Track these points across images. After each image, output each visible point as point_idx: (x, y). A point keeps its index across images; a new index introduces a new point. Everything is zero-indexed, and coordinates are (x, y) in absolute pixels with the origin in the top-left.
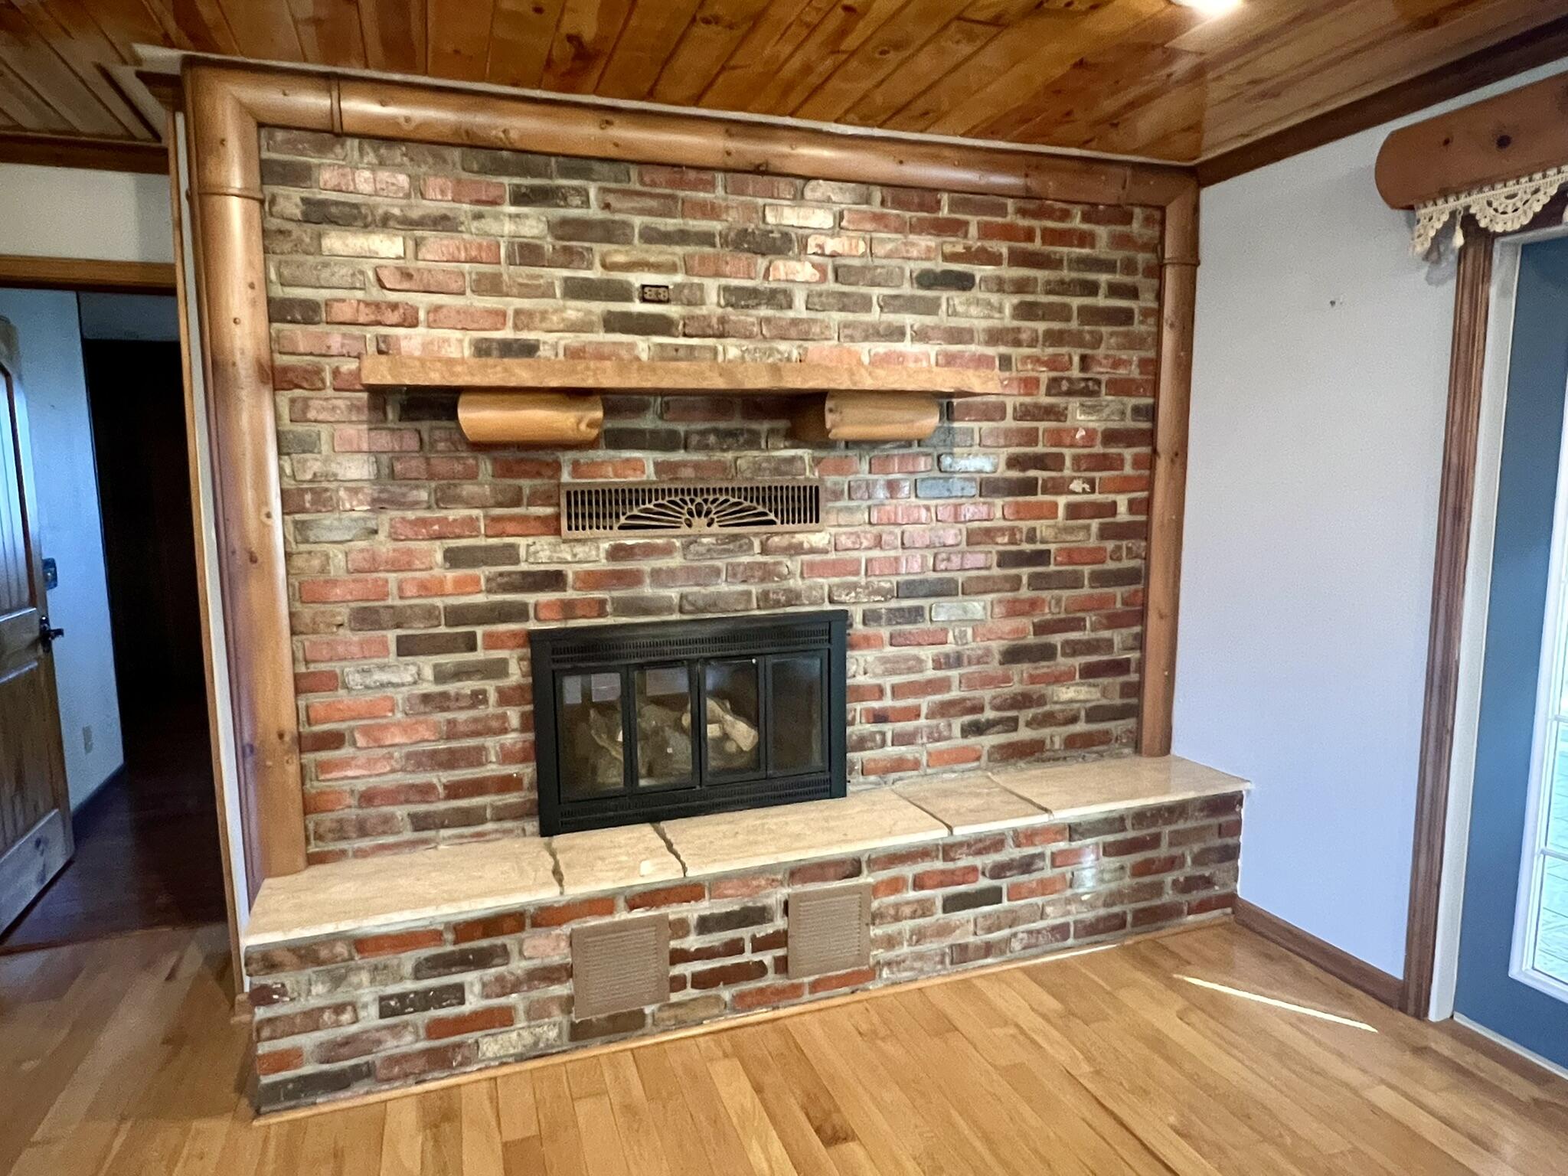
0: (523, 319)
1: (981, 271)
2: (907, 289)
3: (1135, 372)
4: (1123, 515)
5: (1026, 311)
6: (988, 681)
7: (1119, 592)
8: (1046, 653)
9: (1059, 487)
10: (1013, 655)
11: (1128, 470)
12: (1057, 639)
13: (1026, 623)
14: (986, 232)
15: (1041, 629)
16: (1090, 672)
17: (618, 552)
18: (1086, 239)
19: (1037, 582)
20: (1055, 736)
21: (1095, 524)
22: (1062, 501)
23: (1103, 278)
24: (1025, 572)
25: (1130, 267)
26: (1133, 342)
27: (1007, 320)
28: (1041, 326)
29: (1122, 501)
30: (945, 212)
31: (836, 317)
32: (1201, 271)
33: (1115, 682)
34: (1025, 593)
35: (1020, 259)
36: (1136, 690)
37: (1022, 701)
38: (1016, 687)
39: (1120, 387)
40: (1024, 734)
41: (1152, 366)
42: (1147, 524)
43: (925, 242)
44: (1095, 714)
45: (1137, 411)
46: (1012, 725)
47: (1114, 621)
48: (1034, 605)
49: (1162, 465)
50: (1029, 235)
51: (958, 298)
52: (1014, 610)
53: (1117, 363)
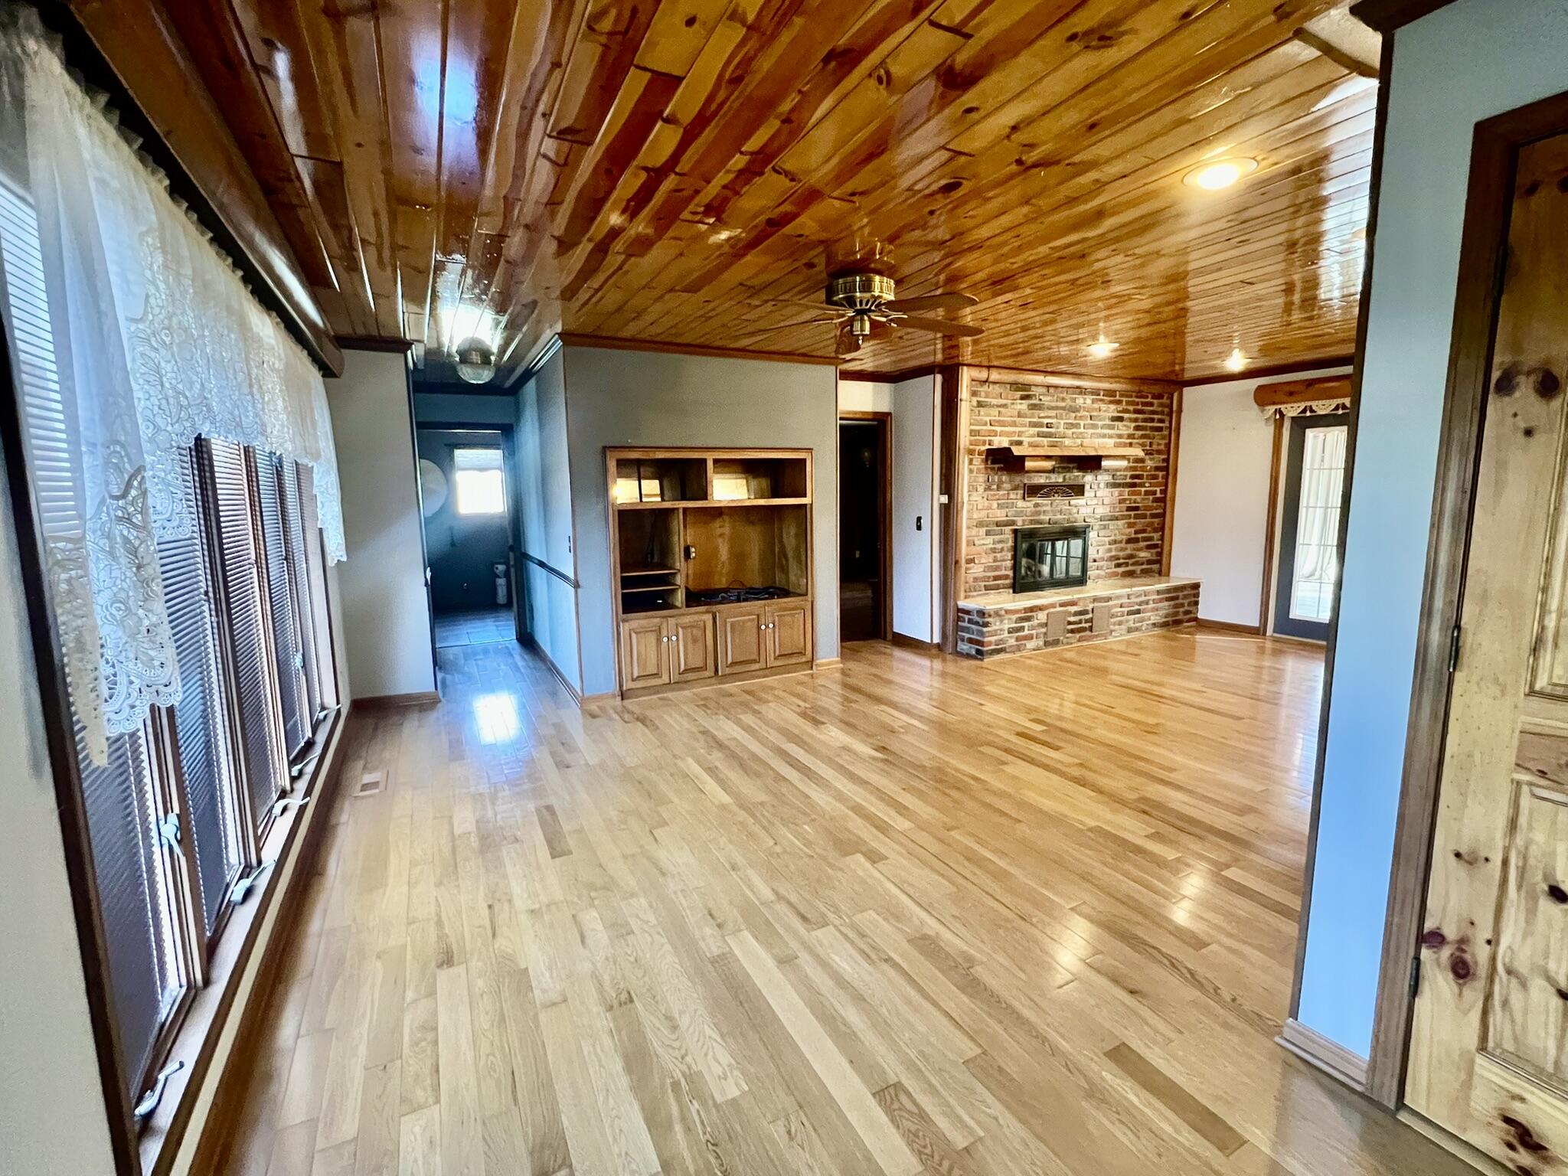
0: (1020, 434)
1: (1126, 416)
2: (1108, 422)
3: (1162, 447)
4: (1158, 495)
5: (1137, 428)
6: (1122, 549)
7: (1156, 520)
8: (1136, 540)
9: (1142, 485)
10: (1129, 541)
11: (1160, 480)
12: (1140, 536)
13: (1132, 530)
14: (1128, 403)
15: (1136, 532)
16: (1148, 547)
17: (1036, 505)
18: (1152, 404)
19: (1136, 517)
20: (1138, 568)
21: (1151, 497)
22: (1143, 489)
23: (1156, 417)
24: (1132, 513)
25: (1162, 413)
26: (1163, 438)
27: (1131, 431)
28: (1140, 433)
29: (1158, 489)
30: (1118, 398)
31: (1091, 431)
32: (1183, 414)
33: (1154, 551)
34: (1132, 520)
35: (1136, 412)
36: (1160, 554)
37: (1131, 557)
38: (1129, 552)
39: (1159, 452)
40: (1130, 568)
41: (1168, 445)
42: (1165, 497)
43: (1113, 407)
44: (1149, 562)
45: (1164, 460)
46: (1127, 564)
47: (1155, 530)
48: (1134, 524)
49: (1170, 478)
50: (1137, 404)
51: (1120, 424)
52: (1130, 525)
53: (1159, 444)
